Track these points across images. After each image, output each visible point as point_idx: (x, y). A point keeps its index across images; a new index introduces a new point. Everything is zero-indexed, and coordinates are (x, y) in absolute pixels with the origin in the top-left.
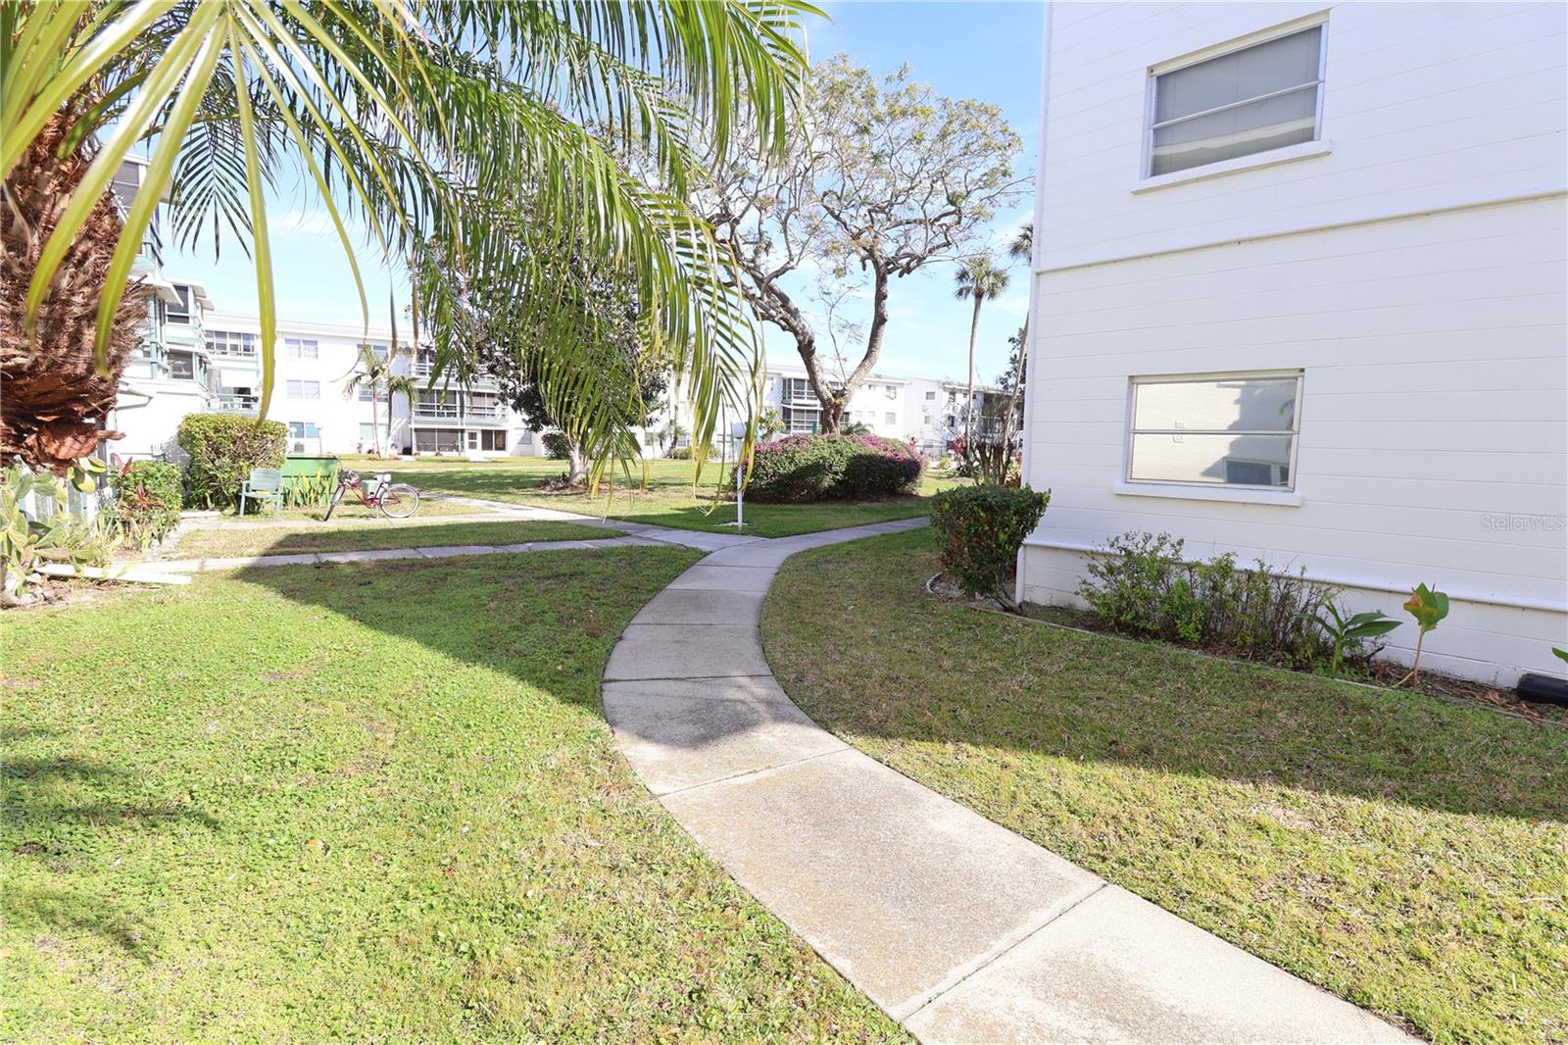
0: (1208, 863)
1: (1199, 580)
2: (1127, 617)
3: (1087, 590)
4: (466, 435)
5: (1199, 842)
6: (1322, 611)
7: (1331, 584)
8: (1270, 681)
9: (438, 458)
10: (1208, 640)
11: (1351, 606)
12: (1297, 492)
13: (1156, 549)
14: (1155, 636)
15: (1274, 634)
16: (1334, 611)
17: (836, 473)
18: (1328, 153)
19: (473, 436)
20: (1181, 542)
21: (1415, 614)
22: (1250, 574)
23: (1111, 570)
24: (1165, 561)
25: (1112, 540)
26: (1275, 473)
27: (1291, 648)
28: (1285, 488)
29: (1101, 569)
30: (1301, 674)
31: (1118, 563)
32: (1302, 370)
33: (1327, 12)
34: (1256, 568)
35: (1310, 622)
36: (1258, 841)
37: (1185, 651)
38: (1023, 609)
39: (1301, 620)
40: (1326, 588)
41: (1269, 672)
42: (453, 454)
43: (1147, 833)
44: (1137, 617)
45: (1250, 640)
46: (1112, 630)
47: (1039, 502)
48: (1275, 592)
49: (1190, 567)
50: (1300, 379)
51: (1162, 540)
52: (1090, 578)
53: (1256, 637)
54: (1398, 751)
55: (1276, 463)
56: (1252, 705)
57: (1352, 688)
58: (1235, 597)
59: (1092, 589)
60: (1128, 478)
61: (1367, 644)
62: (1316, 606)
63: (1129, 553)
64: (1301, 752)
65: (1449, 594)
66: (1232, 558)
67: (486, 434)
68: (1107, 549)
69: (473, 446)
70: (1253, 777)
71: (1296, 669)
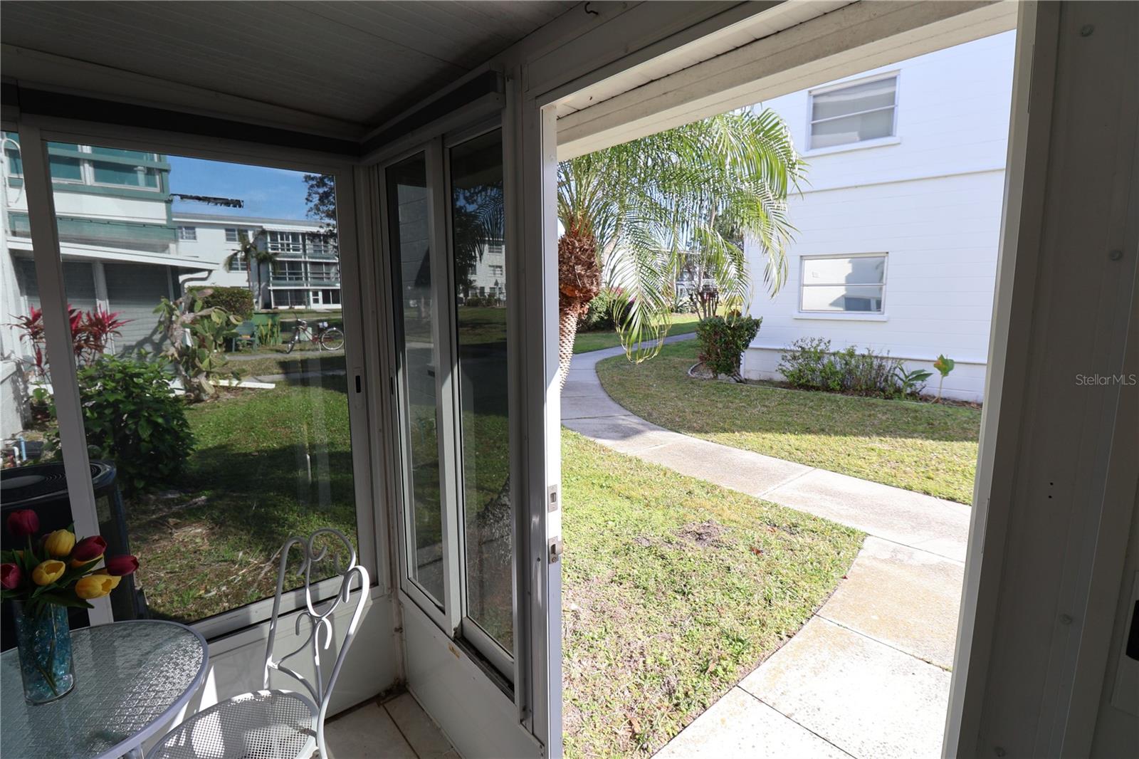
0: (853, 461)
1: (839, 360)
2: (803, 381)
3: (781, 369)
4: (311, 293)
5: (849, 455)
6: (898, 371)
7: (901, 359)
8: (873, 404)
9: (292, 310)
10: (844, 389)
11: (910, 368)
12: (886, 315)
13: (818, 345)
14: (817, 389)
15: (875, 383)
16: (902, 370)
17: (600, 313)
18: (899, 144)
19: (316, 293)
20: (829, 342)
21: (939, 369)
22: (863, 356)
23: (794, 358)
24: (822, 352)
25: (795, 341)
26: (873, 304)
27: (883, 390)
28: (879, 312)
29: (789, 357)
30: (888, 400)
31: (797, 354)
32: (887, 253)
33: (899, 70)
34: (866, 353)
35: (892, 376)
36: (872, 453)
37: (833, 394)
38: (746, 381)
39: (887, 376)
40: (899, 360)
41: (874, 401)
42: (302, 307)
43: (828, 453)
44: (808, 381)
45: (864, 387)
46: (796, 388)
47: (757, 324)
48: (876, 363)
49: (834, 354)
50: (886, 258)
51: (820, 341)
52: (783, 363)
53: (867, 385)
54: (929, 424)
55: (873, 298)
56: (867, 413)
57: (911, 404)
58: (857, 367)
59: (784, 368)
60: (800, 310)
61: (918, 384)
62: (895, 368)
63: (803, 348)
64: (888, 427)
65: (955, 360)
66: (855, 348)
67: (325, 293)
68: (793, 348)
69: (316, 301)
70: (868, 435)
71: (886, 399)
